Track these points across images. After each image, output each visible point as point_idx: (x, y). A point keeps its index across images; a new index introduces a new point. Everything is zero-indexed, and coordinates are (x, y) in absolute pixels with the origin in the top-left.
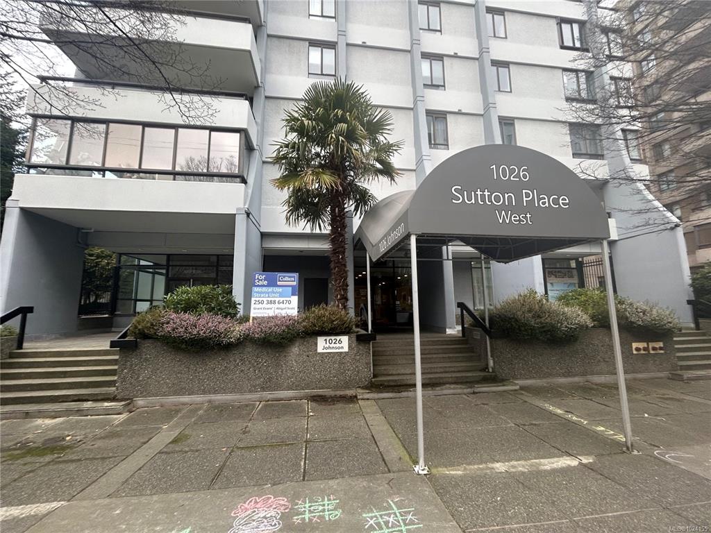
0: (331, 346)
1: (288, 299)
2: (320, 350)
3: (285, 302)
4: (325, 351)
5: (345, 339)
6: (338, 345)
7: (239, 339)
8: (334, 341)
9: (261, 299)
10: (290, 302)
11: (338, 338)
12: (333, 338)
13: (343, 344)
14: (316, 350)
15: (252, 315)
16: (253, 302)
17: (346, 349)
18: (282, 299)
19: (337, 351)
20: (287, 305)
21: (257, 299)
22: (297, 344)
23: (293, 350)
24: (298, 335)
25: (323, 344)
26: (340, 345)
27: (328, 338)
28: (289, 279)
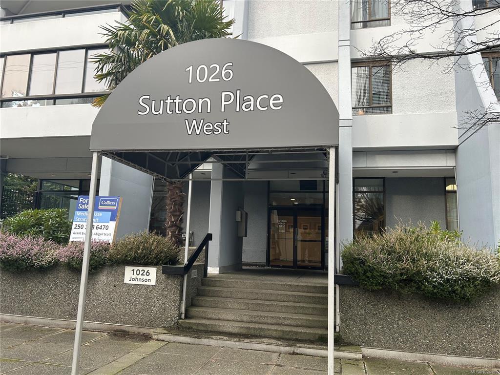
0: (139, 277)
1: (106, 224)
2: (127, 280)
3: (103, 227)
4: (132, 282)
5: (153, 271)
6: (145, 277)
8: (141, 273)
9: (81, 223)
10: (107, 228)
11: (146, 269)
12: (141, 268)
13: (151, 275)
14: (123, 280)
15: (71, 239)
16: (74, 226)
17: (153, 283)
18: (100, 224)
19: (144, 283)
20: (105, 231)
21: (78, 223)
22: (105, 272)
23: (101, 279)
24: (104, 263)
25: (130, 274)
26: (148, 278)
27: (136, 268)
28: (110, 203)
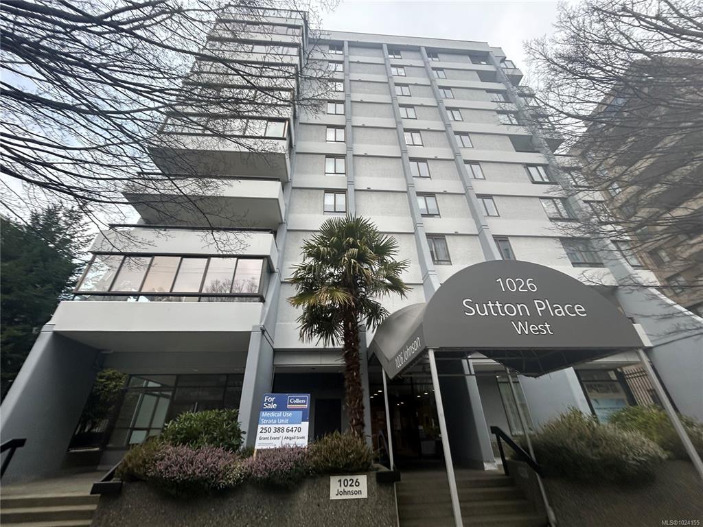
0: (347, 489)
1: (298, 426)
2: (333, 496)
3: (294, 429)
4: (339, 497)
5: (363, 479)
7: (239, 480)
8: (350, 483)
9: (268, 426)
10: (299, 430)
11: (355, 478)
12: (349, 478)
13: (359, 487)
14: (329, 495)
15: (257, 447)
16: (259, 430)
17: (364, 495)
18: (291, 426)
19: (354, 497)
20: (297, 434)
21: (264, 426)
22: (306, 488)
23: (301, 496)
24: (308, 473)
25: (338, 488)
26: (357, 489)
27: (343, 478)
28: (300, 402)
